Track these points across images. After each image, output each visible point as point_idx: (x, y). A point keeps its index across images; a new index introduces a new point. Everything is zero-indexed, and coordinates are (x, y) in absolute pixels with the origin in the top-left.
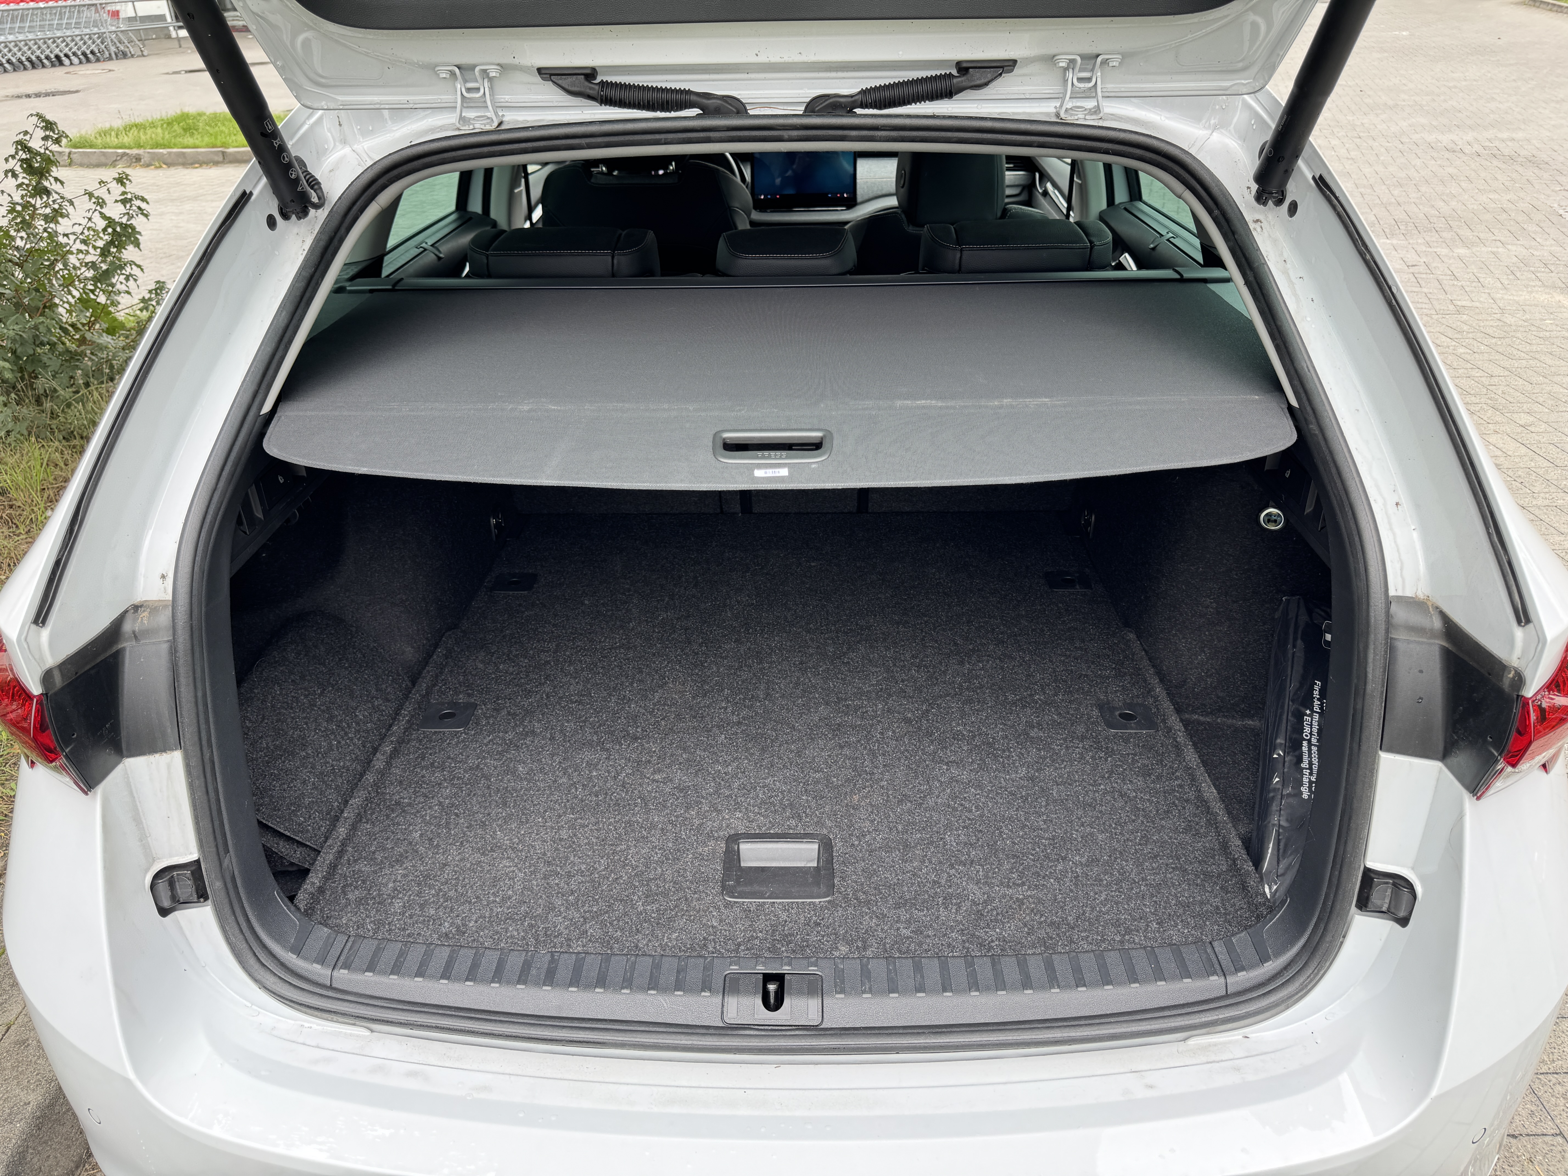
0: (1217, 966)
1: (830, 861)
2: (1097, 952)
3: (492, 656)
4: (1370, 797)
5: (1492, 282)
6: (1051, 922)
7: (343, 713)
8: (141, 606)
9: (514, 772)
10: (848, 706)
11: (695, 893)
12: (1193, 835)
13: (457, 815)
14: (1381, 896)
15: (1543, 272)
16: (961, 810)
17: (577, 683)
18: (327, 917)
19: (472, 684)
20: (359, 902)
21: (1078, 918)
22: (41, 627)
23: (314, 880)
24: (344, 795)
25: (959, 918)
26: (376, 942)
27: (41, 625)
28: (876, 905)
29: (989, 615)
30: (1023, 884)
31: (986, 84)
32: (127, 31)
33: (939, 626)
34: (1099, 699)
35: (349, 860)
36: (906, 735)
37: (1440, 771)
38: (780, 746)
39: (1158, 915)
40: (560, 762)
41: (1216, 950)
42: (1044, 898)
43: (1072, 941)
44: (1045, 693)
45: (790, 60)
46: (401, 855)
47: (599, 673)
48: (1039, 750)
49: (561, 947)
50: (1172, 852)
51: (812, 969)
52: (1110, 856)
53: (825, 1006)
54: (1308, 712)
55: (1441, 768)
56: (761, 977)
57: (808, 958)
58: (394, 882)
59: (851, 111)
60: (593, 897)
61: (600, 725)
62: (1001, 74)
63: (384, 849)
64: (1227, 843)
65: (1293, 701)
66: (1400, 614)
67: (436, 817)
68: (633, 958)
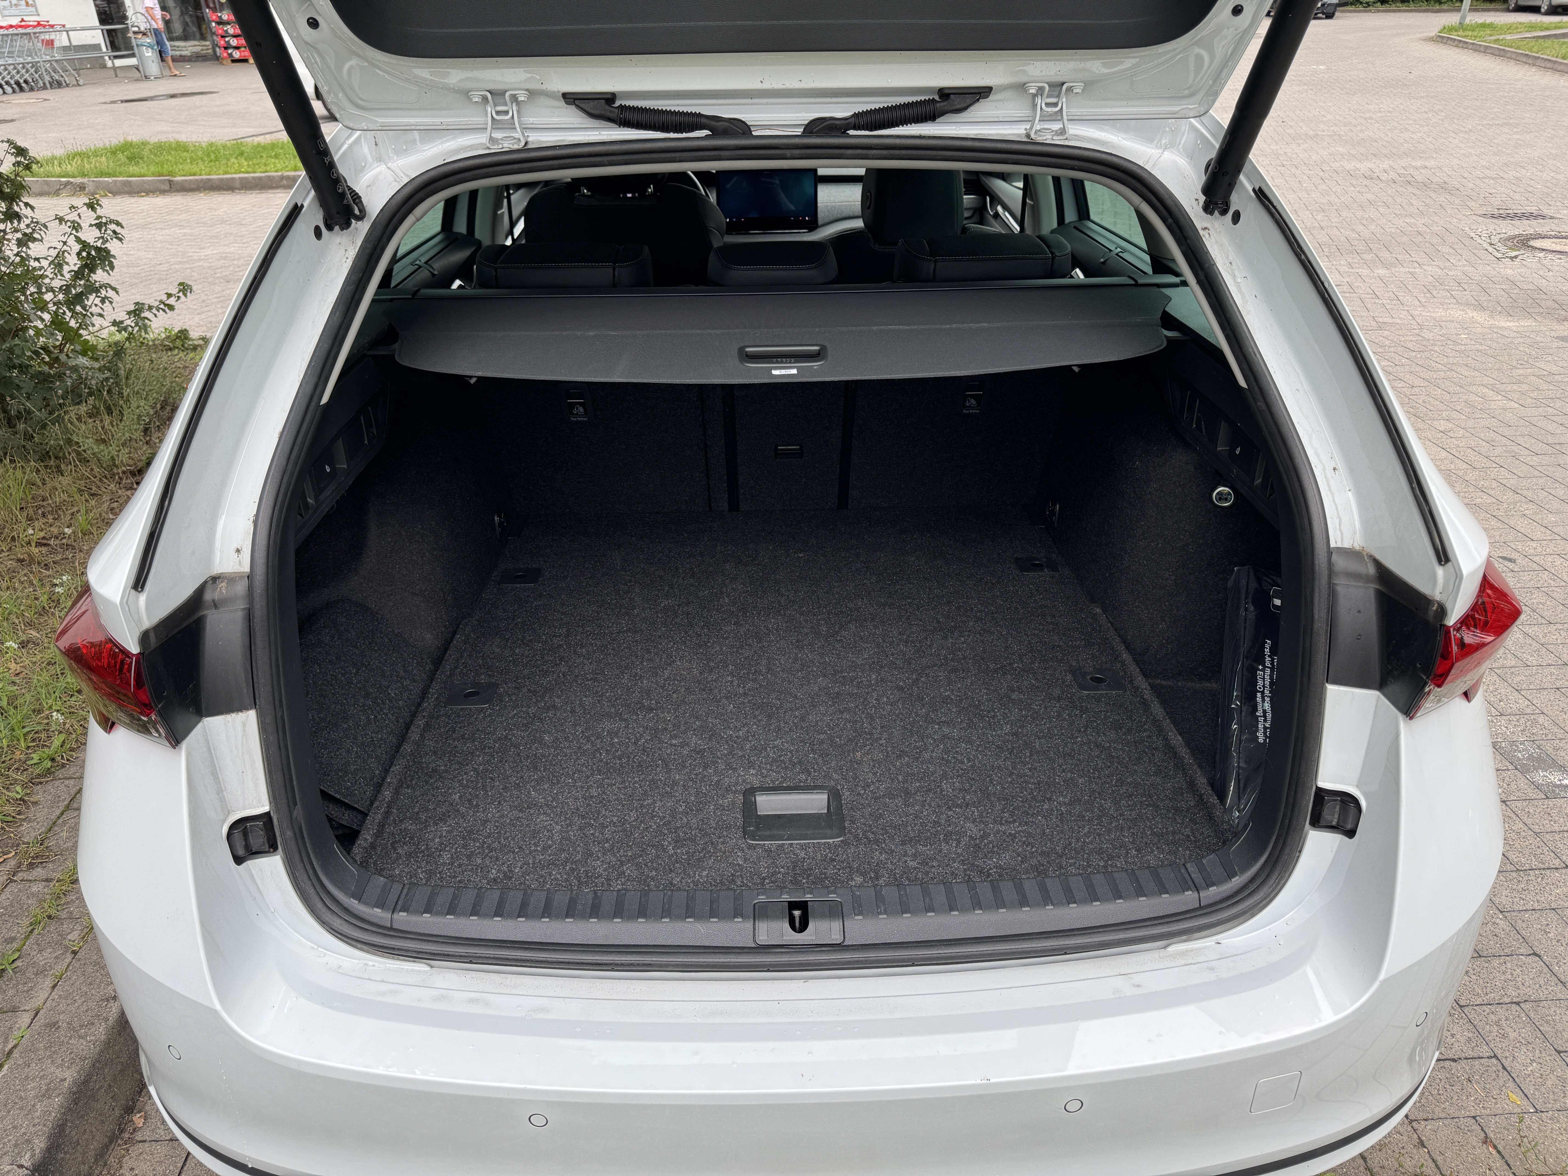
0: (1191, 883)
1: (840, 807)
2: (1084, 875)
3: (507, 642)
4: (1319, 723)
5: (1410, 300)
6: (1042, 852)
7: (378, 691)
8: (219, 578)
9: (541, 741)
10: (844, 677)
11: (720, 837)
12: (1163, 777)
13: (491, 778)
14: (1331, 813)
15: (1457, 290)
16: (954, 763)
17: (591, 663)
18: (381, 869)
19: (492, 666)
20: (409, 855)
21: (1065, 848)
22: (140, 592)
23: (366, 837)
24: (384, 764)
25: (959, 851)
26: (430, 888)
27: (140, 589)
28: (885, 842)
29: (967, 596)
30: (1015, 821)
31: (965, 108)
32: (61, 60)
33: (922, 607)
34: (1071, 666)
35: (395, 820)
36: (899, 700)
37: (1378, 698)
38: (785, 712)
39: (1136, 844)
40: (583, 732)
41: (1189, 870)
42: (1034, 833)
43: (1061, 867)
44: (1022, 662)
45: (791, 87)
46: (444, 814)
47: (610, 654)
48: (1021, 710)
49: (602, 886)
50: (1145, 791)
51: (833, 896)
52: (1090, 796)
53: (846, 926)
54: (1261, 667)
55: (1378, 696)
56: (787, 904)
57: (828, 887)
58: (440, 837)
59: (844, 132)
60: (627, 844)
61: (617, 699)
62: (978, 100)
63: (427, 810)
64: (1194, 781)
65: (1247, 658)
66: (1340, 563)
67: (472, 782)
68: (669, 893)
